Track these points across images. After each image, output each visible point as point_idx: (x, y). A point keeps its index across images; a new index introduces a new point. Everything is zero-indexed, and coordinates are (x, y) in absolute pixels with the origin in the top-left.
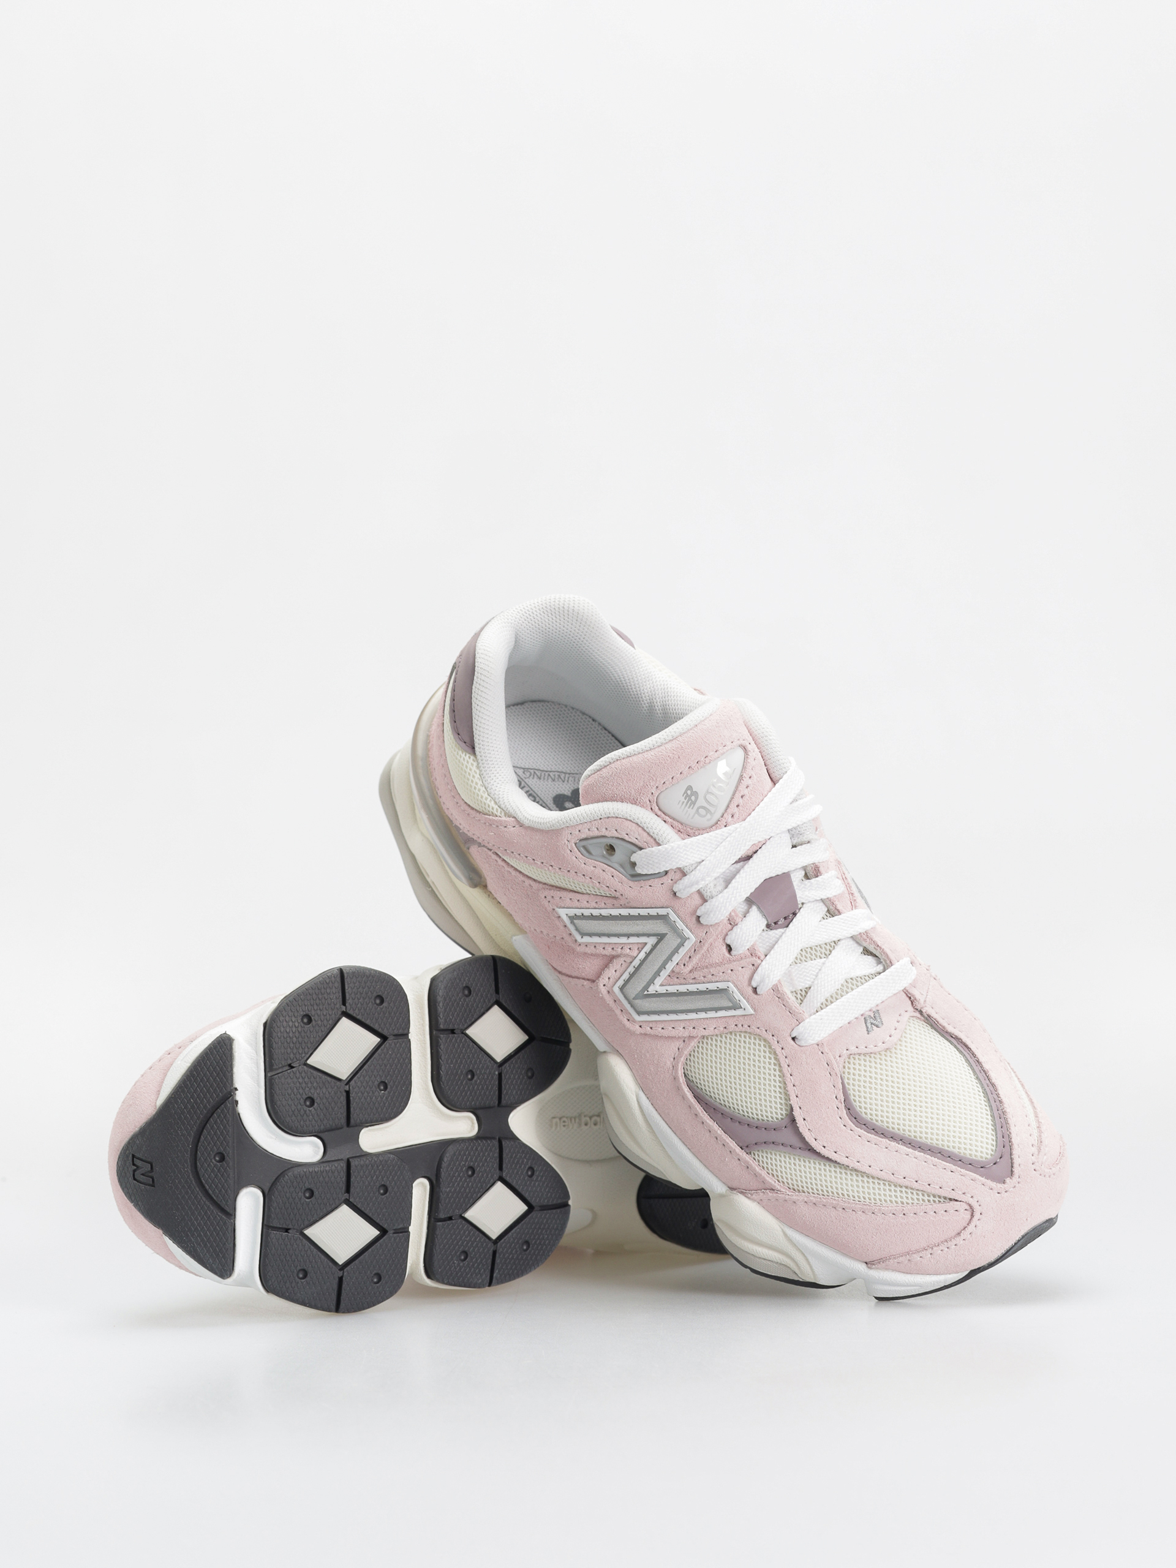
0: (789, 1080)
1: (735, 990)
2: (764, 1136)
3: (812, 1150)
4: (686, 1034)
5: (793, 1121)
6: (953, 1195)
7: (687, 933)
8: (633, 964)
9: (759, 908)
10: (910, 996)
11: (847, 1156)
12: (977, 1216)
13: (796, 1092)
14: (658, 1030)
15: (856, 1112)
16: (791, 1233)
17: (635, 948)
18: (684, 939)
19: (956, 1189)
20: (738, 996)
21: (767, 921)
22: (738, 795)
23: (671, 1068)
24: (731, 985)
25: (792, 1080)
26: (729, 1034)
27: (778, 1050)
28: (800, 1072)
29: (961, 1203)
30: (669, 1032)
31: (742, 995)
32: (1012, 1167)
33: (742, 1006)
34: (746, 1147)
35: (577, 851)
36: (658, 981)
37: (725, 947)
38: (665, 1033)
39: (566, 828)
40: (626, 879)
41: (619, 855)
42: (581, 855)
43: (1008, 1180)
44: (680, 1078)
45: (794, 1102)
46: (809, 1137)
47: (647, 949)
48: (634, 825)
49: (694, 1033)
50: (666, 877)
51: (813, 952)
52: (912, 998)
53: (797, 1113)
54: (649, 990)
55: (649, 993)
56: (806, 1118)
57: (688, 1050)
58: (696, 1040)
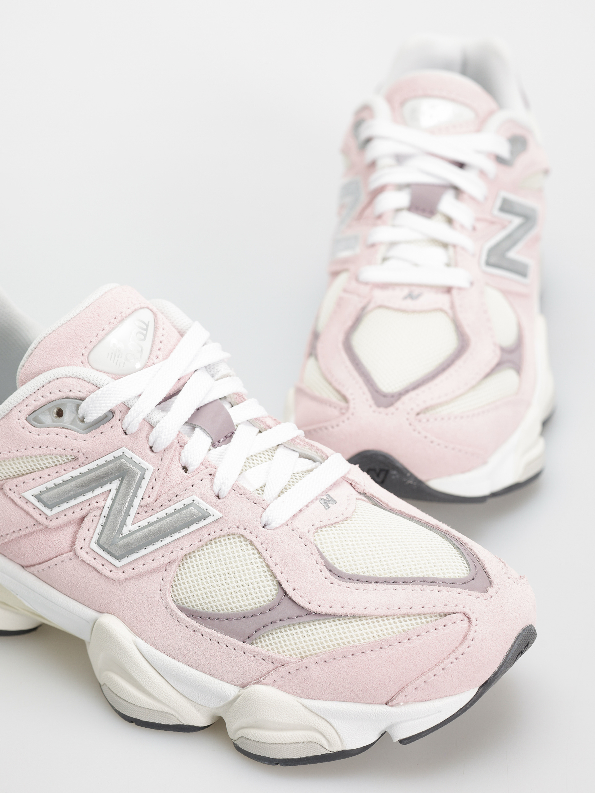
0: (270, 561)
1: (201, 501)
2: (261, 620)
3: (309, 613)
4: (166, 560)
5: (286, 594)
6: (446, 610)
7: (145, 464)
8: (103, 514)
9: (201, 428)
10: (351, 482)
11: (343, 605)
12: (473, 620)
13: (280, 569)
14: (140, 568)
15: (339, 571)
16: (309, 703)
17: (101, 499)
18: (144, 470)
19: (448, 603)
20: (204, 505)
21: (212, 439)
22: (157, 341)
23: (161, 600)
24: (195, 497)
25: (274, 560)
26: (205, 546)
27: (254, 539)
28: (278, 550)
29: (457, 614)
30: (150, 566)
31: (208, 503)
32: (489, 578)
33: (211, 513)
34: (248, 638)
35: (29, 425)
36: (129, 520)
37: (181, 469)
38: (148, 567)
39: (15, 408)
40: (78, 434)
41: (68, 416)
42: (34, 428)
43: (490, 589)
44: (171, 604)
45: (280, 577)
46: (303, 602)
47: (112, 494)
48: (74, 379)
49: (173, 557)
50: (114, 418)
51: (258, 458)
52: (353, 484)
53: (285, 586)
54: (123, 532)
55: (123, 535)
56: (296, 588)
57: (171, 576)
58: (176, 563)
